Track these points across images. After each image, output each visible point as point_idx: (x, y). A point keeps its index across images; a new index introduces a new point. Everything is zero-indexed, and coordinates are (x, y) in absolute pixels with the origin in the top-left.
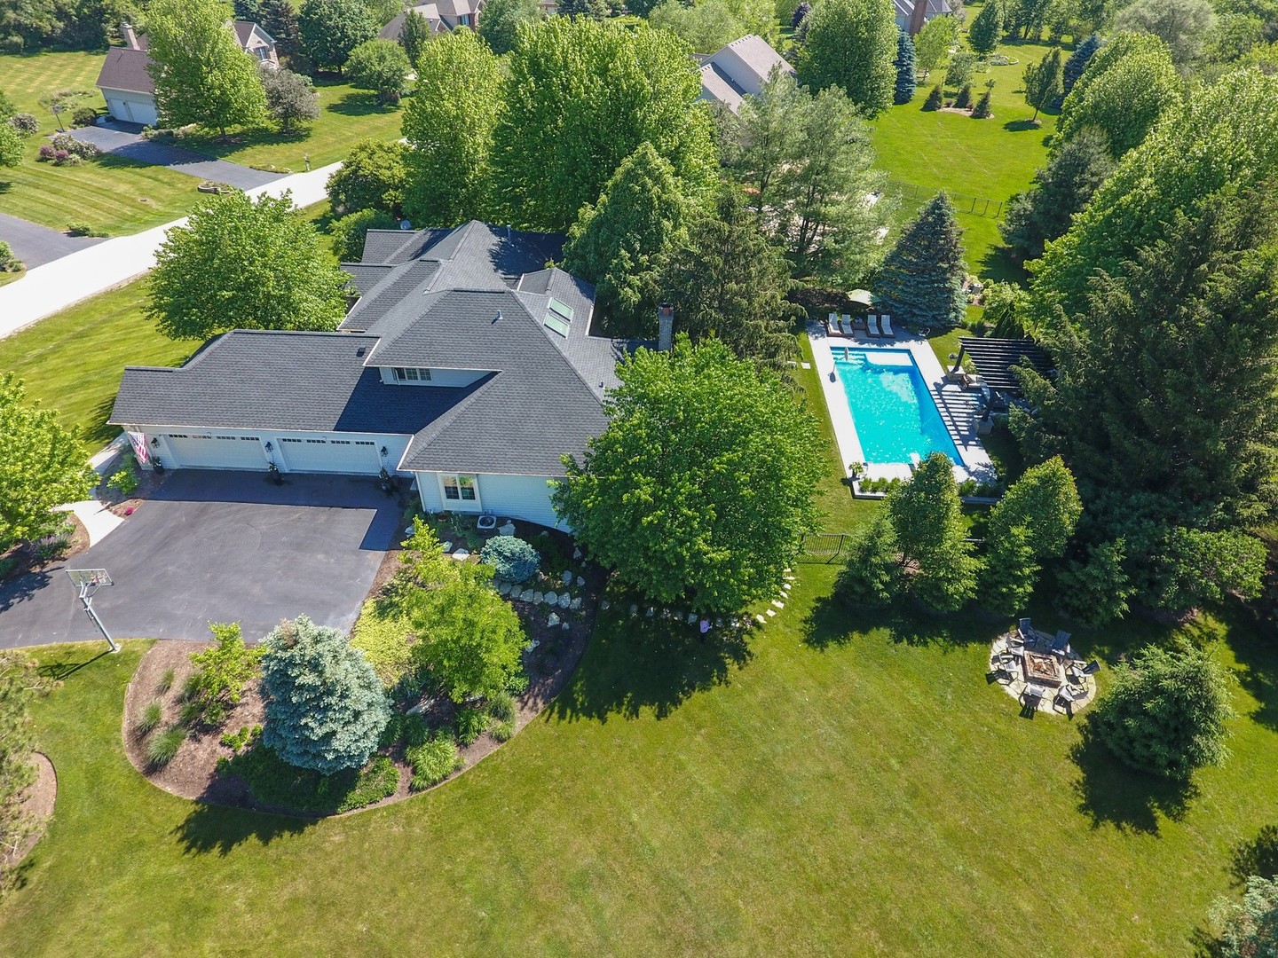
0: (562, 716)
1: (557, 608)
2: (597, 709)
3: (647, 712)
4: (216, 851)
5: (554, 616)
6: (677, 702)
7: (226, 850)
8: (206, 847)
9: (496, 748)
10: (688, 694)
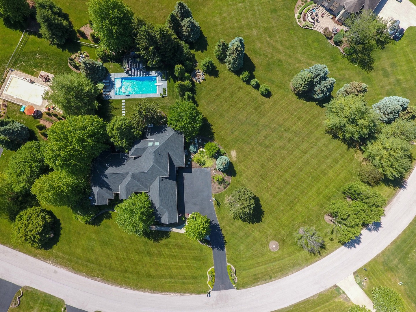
0: (214, 138)
1: (198, 141)
2: (213, 134)
3: (212, 127)
4: (236, 172)
5: (199, 141)
6: (210, 124)
7: (236, 171)
8: (236, 173)
9: (219, 145)
10: (209, 122)
